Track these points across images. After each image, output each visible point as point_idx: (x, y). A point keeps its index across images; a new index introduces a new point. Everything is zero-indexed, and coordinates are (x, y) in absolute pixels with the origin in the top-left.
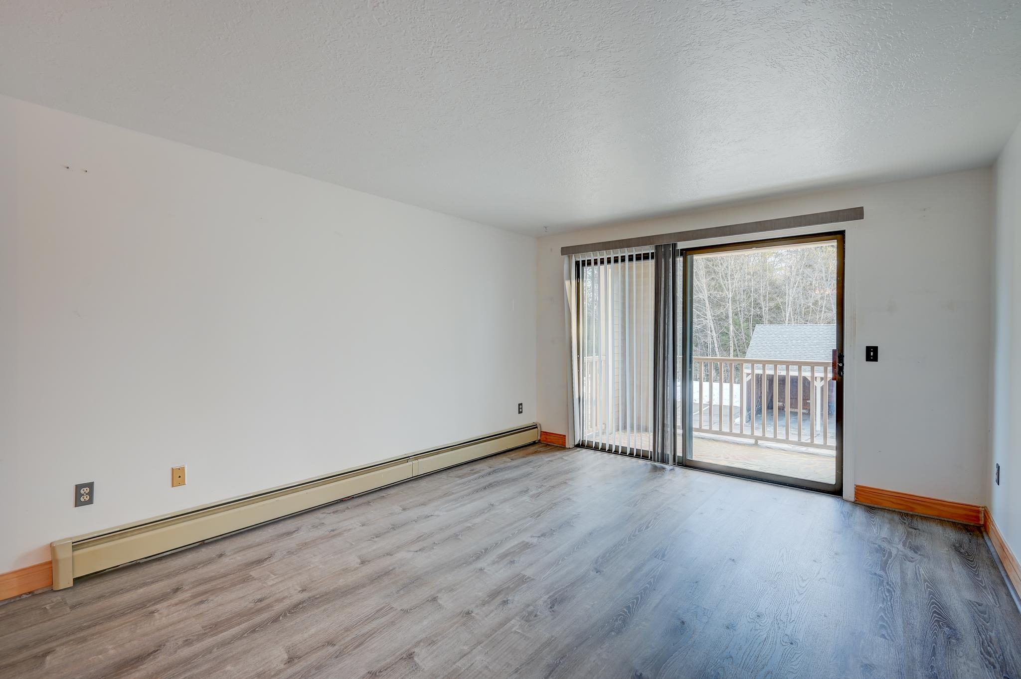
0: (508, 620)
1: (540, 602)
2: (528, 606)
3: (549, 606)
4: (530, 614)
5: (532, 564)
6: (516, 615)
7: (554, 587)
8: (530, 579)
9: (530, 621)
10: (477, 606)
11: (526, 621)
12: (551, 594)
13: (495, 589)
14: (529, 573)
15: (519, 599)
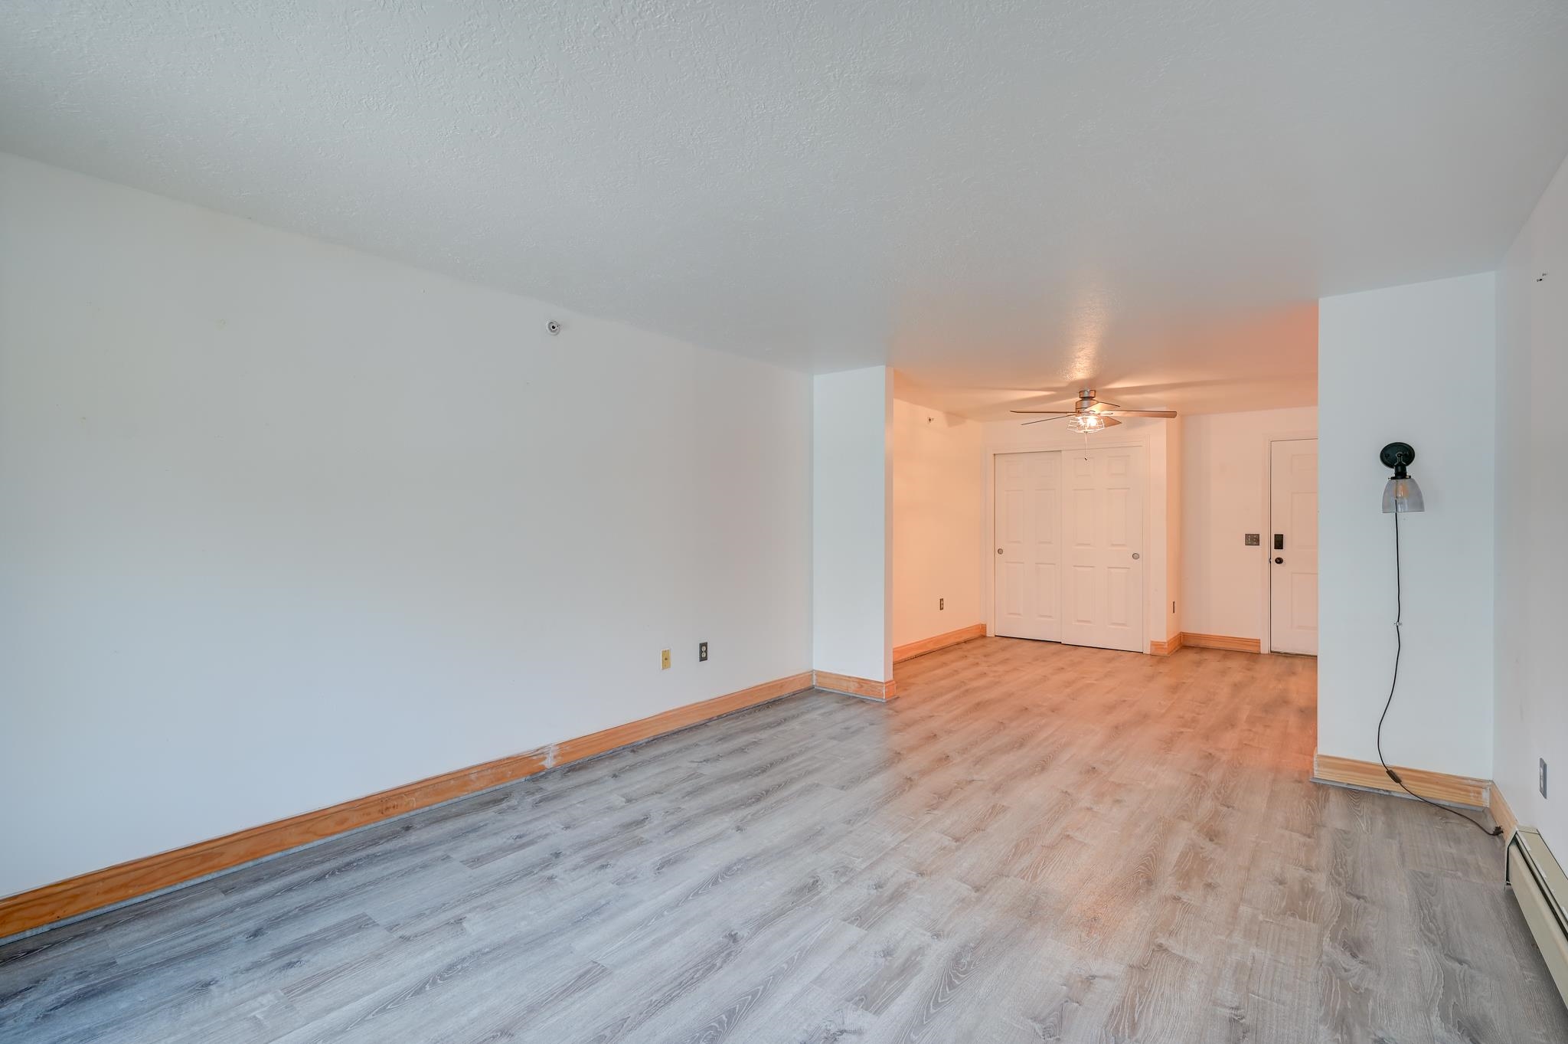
0: (871, 867)
1: (831, 887)
2: (847, 883)
3: (819, 883)
4: (844, 874)
5: (850, 949)
6: (860, 873)
7: (812, 907)
8: (849, 921)
9: (842, 867)
10: (914, 881)
11: (847, 867)
12: (816, 898)
13: (899, 903)
14: (854, 932)
15: (859, 892)
